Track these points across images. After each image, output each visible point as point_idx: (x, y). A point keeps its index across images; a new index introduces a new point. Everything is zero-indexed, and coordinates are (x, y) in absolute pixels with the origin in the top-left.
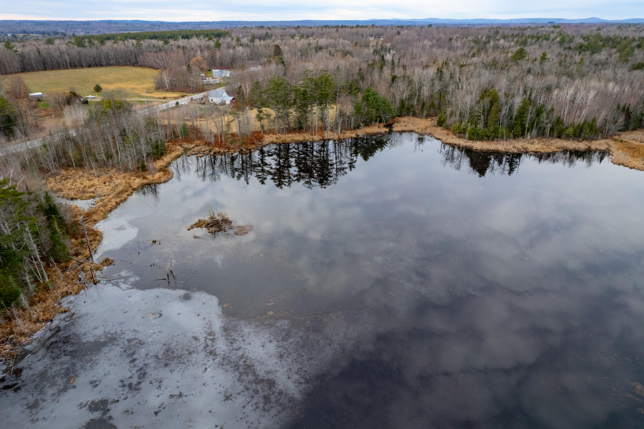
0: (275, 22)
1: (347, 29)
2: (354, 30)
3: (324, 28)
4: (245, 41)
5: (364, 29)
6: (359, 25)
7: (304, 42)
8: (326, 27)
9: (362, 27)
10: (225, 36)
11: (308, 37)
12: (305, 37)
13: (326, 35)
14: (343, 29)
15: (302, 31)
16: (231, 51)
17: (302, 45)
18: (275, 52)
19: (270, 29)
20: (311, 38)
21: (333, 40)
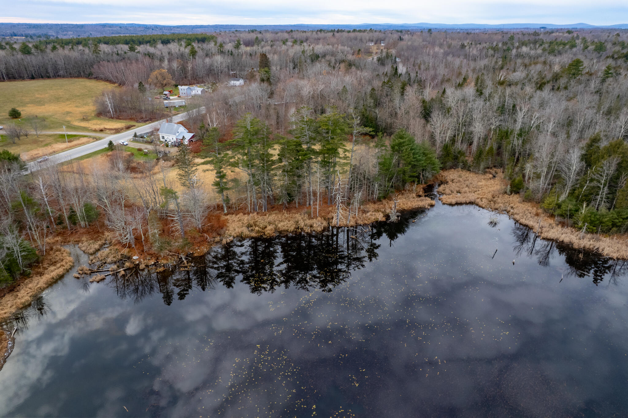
0: (269, 25)
1: (344, 33)
2: (352, 35)
3: (319, 33)
4: (229, 47)
5: (362, 34)
6: (356, 30)
7: (298, 48)
8: (321, 31)
9: (360, 31)
10: (210, 41)
11: (302, 42)
12: (299, 42)
13: (321, 41)
14: (340, 33)
15: (296, 35)
16: (207, 60)
17: (295, 53)
18: (260, 63)
19: (260, 33)
20: (305, 44)
21: (331, 46)
